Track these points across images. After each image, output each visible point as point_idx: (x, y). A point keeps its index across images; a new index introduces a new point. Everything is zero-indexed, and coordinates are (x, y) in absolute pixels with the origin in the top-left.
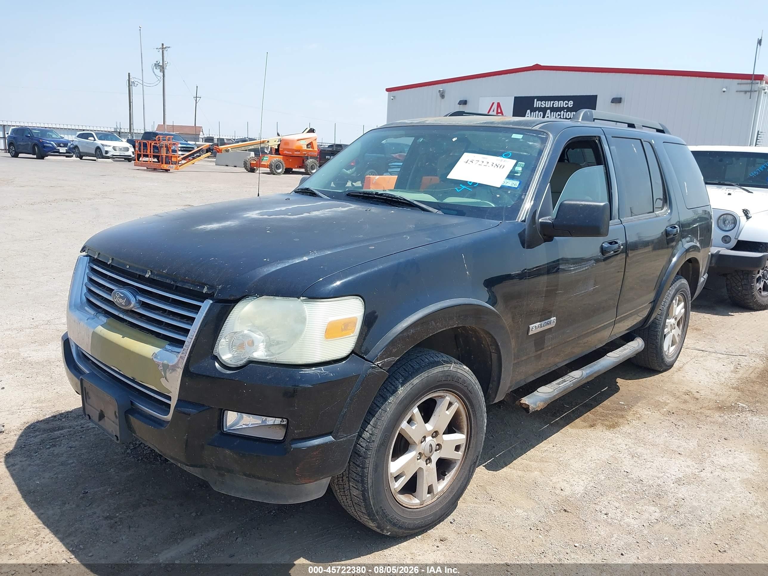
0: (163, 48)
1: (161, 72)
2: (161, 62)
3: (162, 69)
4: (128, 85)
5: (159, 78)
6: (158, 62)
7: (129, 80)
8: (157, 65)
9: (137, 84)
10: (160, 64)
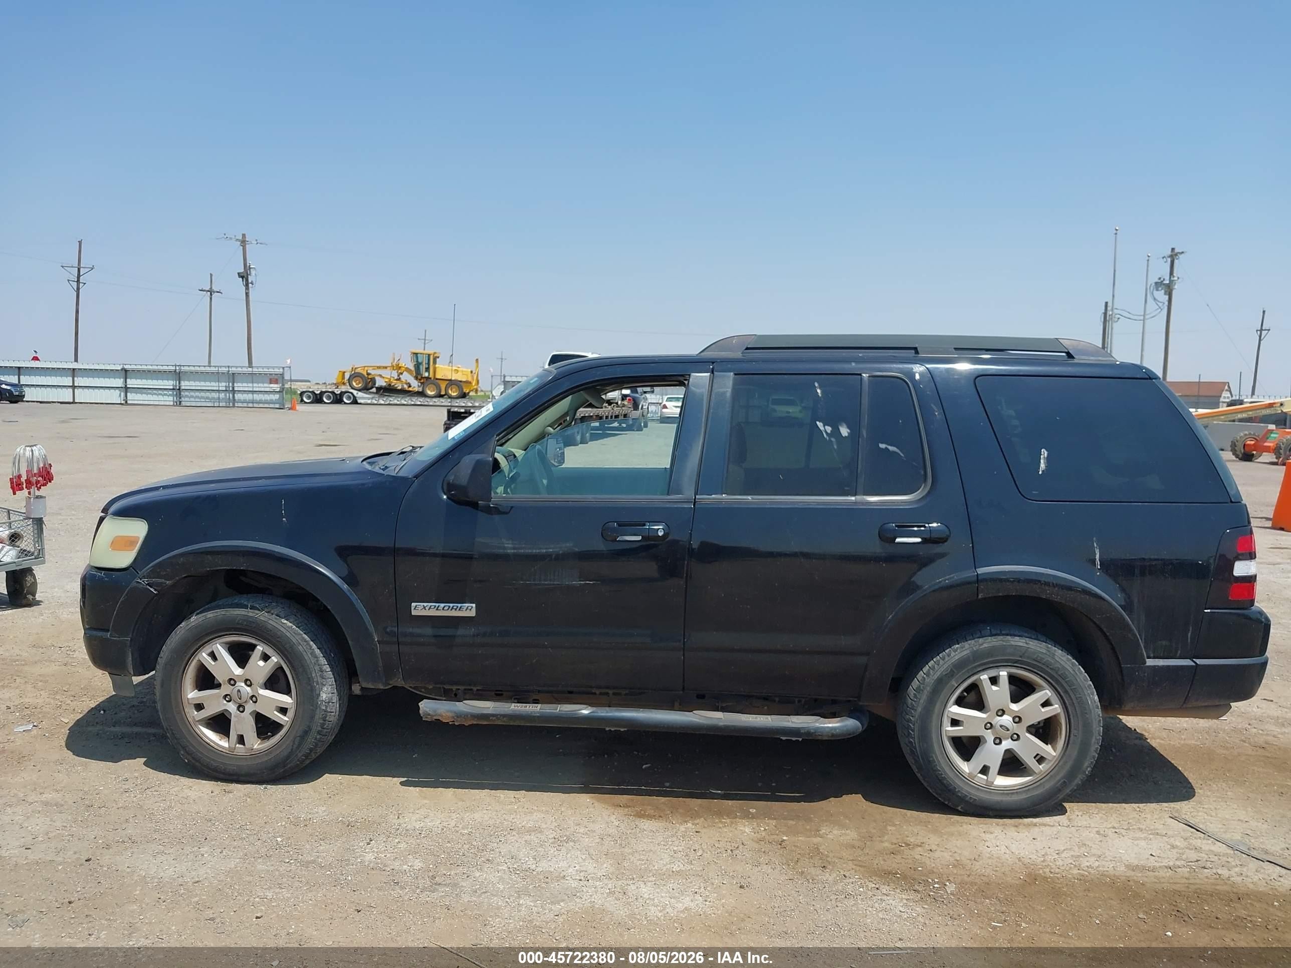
0: (1173, 256)
1: (1165, 294)
2: (1167, 278)
3: (1169, 290)
4: (1102, 320)
5: (1160, 305)
6: (1162, 279)
7: (1105, 314)
8: (1159, 284)
9: (1119, 318)
10: (1165, 282)
